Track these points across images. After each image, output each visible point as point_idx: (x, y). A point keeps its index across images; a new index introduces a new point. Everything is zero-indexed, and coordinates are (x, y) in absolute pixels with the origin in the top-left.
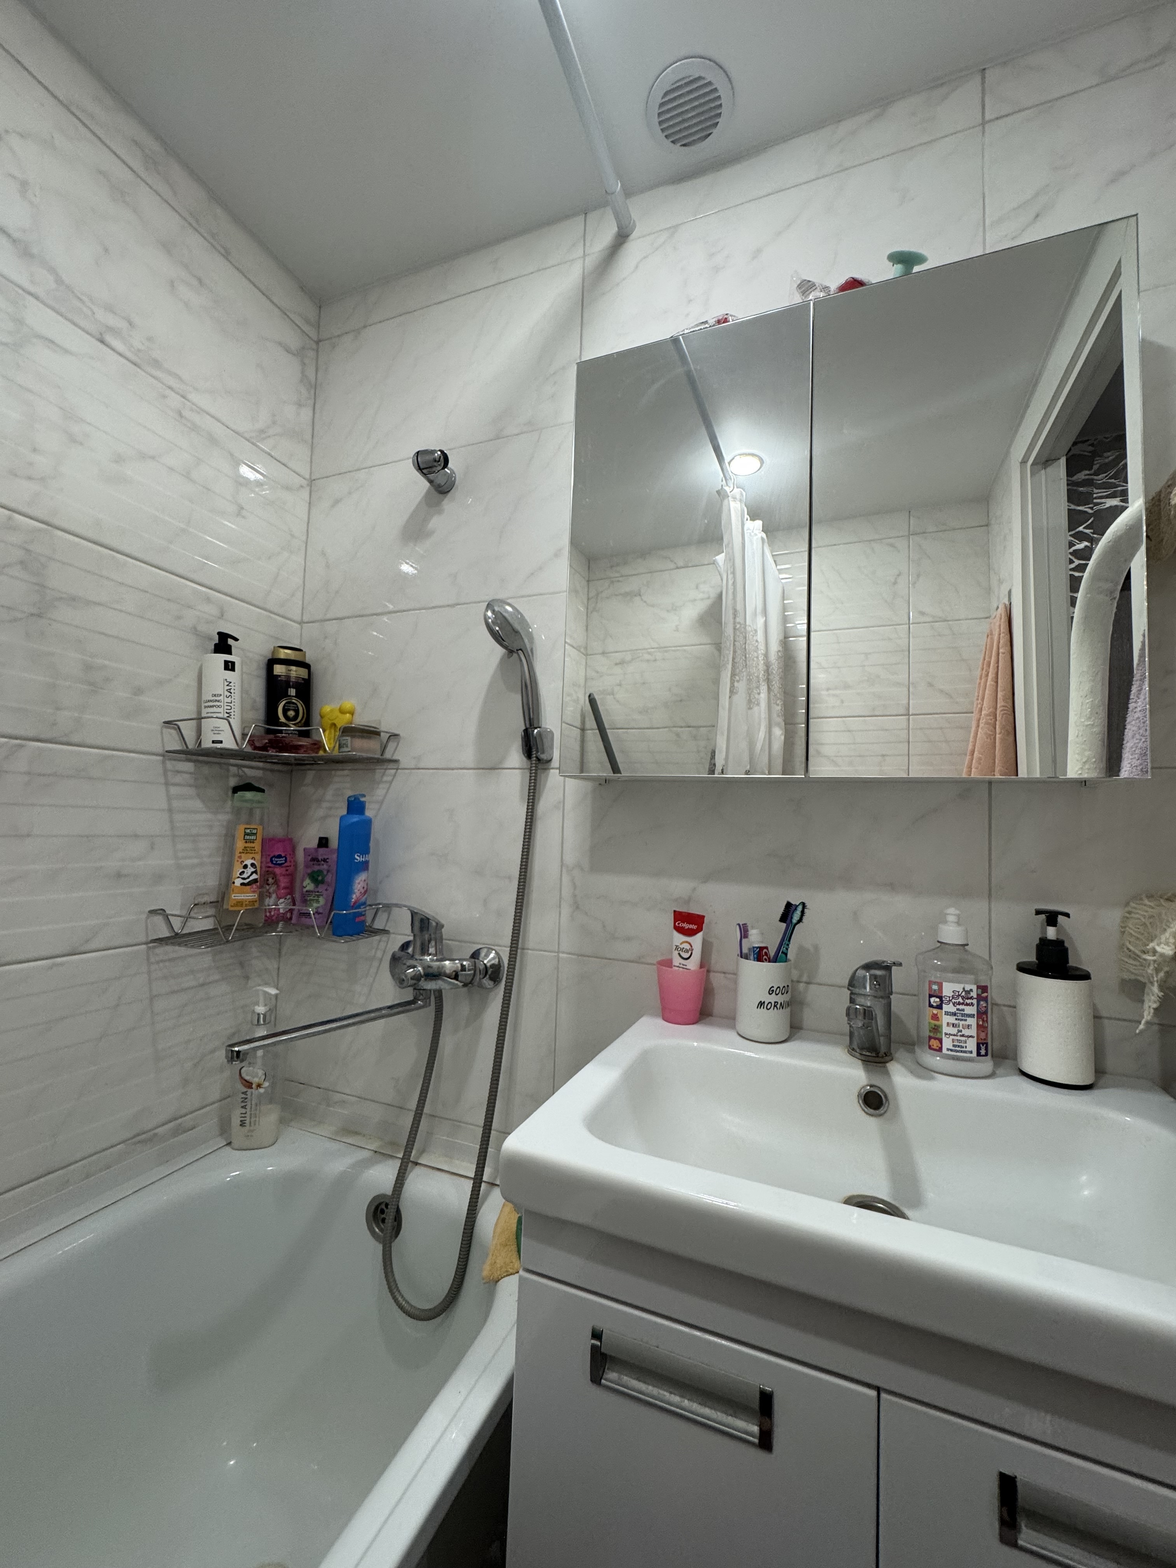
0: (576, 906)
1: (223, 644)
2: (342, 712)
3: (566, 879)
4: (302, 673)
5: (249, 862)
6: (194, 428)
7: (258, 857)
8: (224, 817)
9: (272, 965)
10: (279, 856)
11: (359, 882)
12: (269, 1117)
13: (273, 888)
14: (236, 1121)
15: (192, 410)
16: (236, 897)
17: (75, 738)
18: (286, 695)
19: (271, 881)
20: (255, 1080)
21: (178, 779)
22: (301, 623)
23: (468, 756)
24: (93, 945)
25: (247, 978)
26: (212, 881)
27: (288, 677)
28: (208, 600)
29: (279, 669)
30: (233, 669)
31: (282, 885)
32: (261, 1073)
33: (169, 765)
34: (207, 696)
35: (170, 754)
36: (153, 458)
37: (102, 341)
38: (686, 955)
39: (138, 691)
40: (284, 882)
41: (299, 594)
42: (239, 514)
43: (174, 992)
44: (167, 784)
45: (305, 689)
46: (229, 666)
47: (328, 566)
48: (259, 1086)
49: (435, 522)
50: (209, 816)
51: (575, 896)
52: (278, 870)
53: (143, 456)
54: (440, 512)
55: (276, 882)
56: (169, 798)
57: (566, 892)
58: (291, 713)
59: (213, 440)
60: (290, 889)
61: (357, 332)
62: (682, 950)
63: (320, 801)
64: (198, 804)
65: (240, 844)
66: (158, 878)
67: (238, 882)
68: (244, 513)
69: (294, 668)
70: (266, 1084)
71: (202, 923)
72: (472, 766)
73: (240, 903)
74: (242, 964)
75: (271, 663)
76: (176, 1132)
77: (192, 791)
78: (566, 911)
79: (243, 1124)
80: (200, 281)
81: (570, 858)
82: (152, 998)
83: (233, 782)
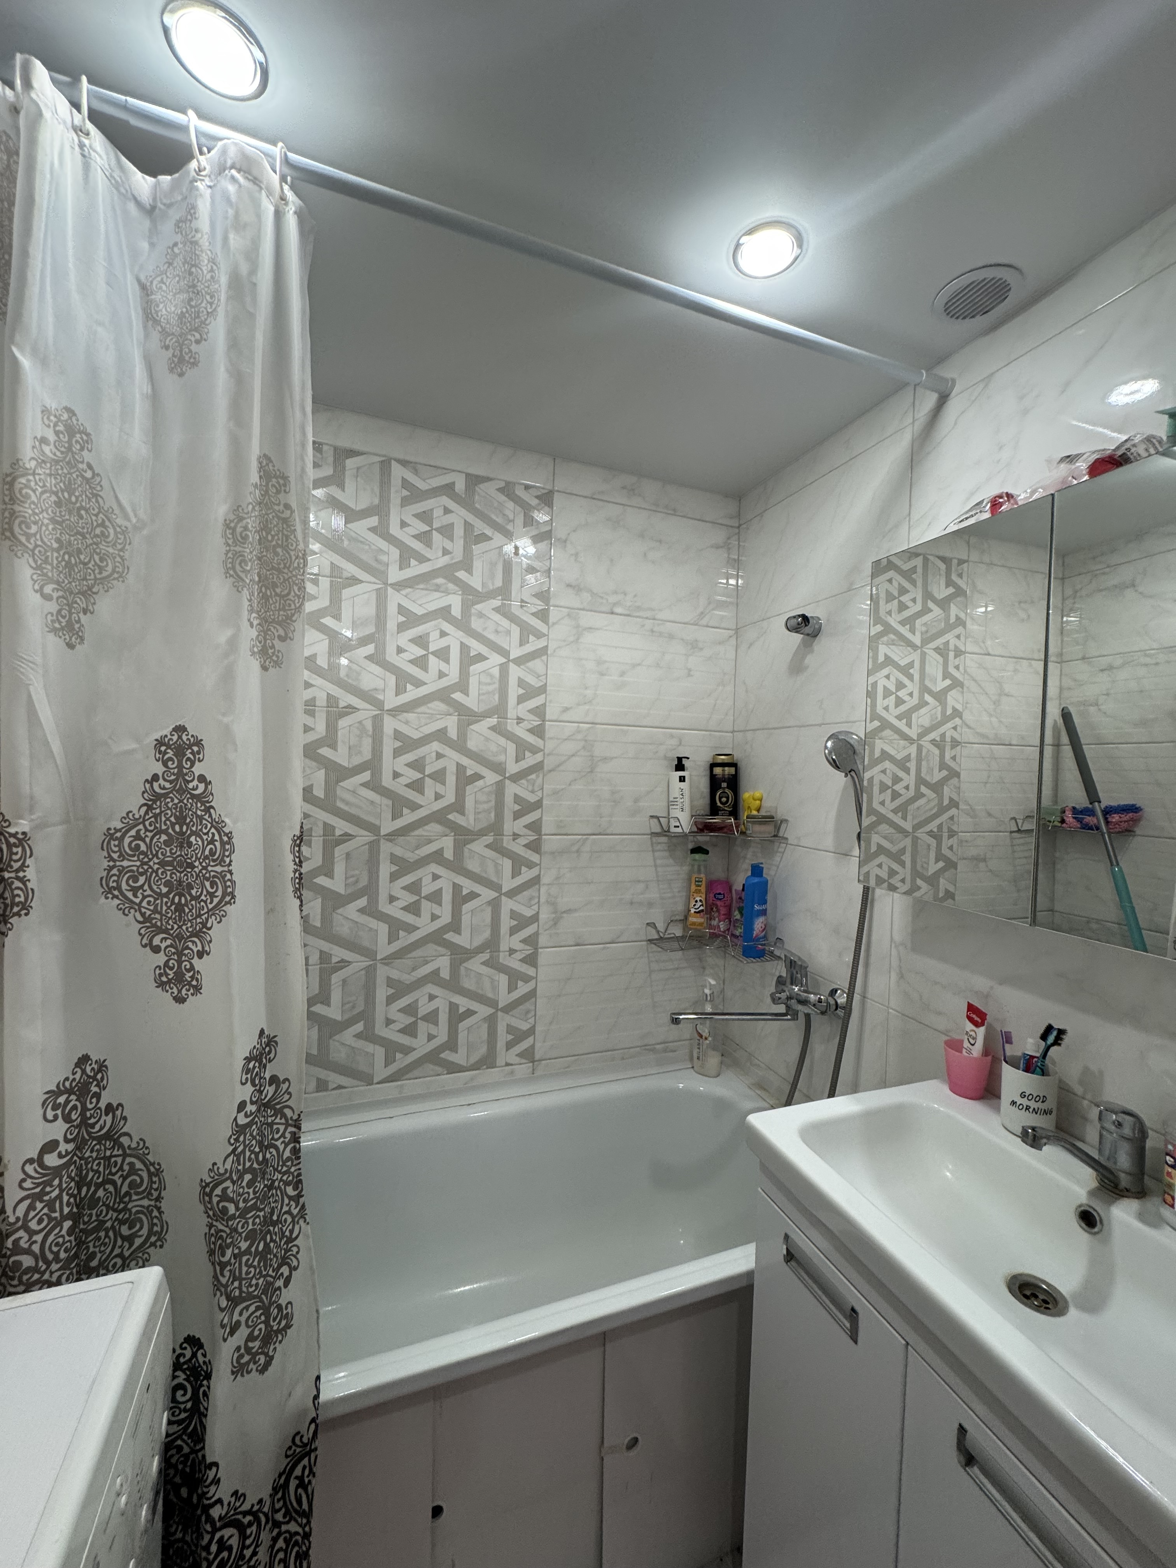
0: (901, 976)
1: (680, 767)
2: (754, 799)
3: (894, 952)
4: (732, 770)
5: (698, 899)
6: (661, 634)
7: (704, 896)
8: (686, 868)
9: (721, 962)
10: (720, 894)
11: (759, 924)
12: (713, 1060)
13: (716, 915)
14: (695, 1055)
15: (659, 625)
16: (692, 919)
17: (608, 832)
18: (721, 788)
19: (715, 909)
20: (704, 1035)
21: (659, 847)
22: (733, 731)
23: (829, 842)
24: (621, 939)
25: (704, 968)
26: (680, 907)
27: (723, 775)
28: (672, 736)
29: (718, 771)
30: (684, 781)
31: (722, 912)
32: (707, 1031)
33: (654, 839)
34: (671, 799)
35: (654, 834)
36: (639, 665)
37: (612, 613)
38: (972, 1042)
39: (636, 801)
40: (723, 911)
41: (731, 712)
42: (689, 675)
43: (661, 970)
44: (653, 851)
45: (734, 782)
46: (682, 779)
47: (747, 691)
48: (706, 1039)
49: (809, 660)
50: (677, 868)
51: (900, 967)
52: (719, 903)
53: (634, 666)
54: (812, 651)
55: (718, 911)
56: (655, 860)
57: (895, 963)
58: (724, 800)
59: (671, 637)
60: (729, 916)
61: (761, 515)
62: (971, 1036)
63: (745, 858)
64: (671, 861)
65: (693, 887)
66: (650, 905)
67: (693, 911)
68: (692, 673)
69: (726, 768)
70: (710, 1039)
71: (677, 931)
72: (832, 849)
73: (694, 924)
74: (700, 960)
75: (713, 766)
76: (665, 1050)
77: (667, 854)
78: (894, 976)
79: (698, 1058)
80: (660, 541)
81: (897, 937)
82: (651, 972)
83: (691, 846)
